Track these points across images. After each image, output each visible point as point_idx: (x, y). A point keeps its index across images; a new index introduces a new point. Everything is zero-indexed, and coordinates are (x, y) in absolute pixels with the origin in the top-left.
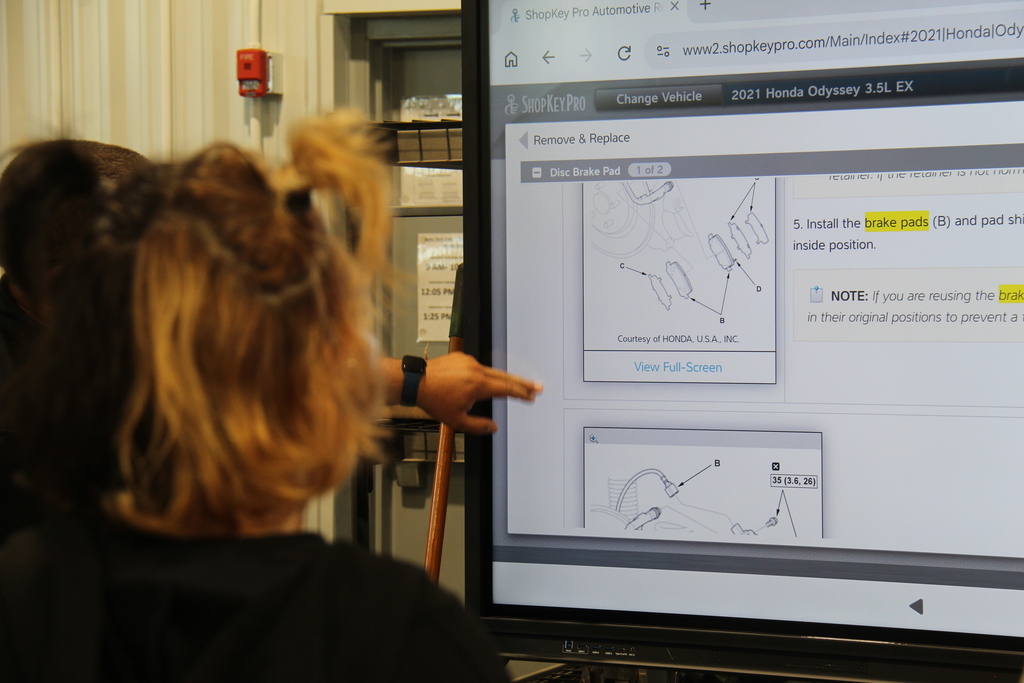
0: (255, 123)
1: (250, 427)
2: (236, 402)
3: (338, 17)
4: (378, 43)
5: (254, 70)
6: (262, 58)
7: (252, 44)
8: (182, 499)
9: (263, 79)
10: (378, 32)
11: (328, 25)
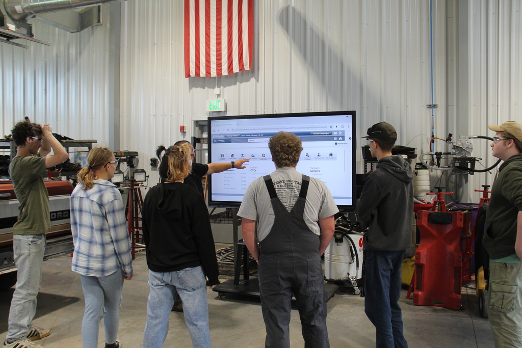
0: (182, 136)
1: (179, 172)
2: (177, 169)
3: (194, 121)
4: (200, 125)
5: (182, 129)
6: (183, 127)
7: (182, 125)
8: (172, 178)
9: (183, 130)
10: (200, 123)
11: (193, 122)
